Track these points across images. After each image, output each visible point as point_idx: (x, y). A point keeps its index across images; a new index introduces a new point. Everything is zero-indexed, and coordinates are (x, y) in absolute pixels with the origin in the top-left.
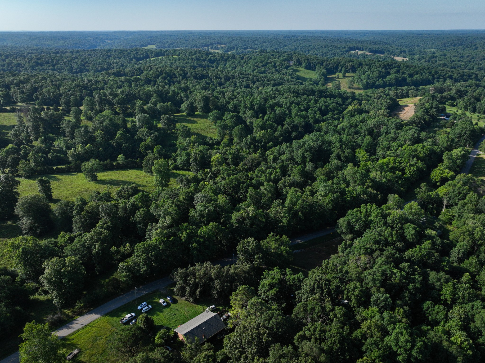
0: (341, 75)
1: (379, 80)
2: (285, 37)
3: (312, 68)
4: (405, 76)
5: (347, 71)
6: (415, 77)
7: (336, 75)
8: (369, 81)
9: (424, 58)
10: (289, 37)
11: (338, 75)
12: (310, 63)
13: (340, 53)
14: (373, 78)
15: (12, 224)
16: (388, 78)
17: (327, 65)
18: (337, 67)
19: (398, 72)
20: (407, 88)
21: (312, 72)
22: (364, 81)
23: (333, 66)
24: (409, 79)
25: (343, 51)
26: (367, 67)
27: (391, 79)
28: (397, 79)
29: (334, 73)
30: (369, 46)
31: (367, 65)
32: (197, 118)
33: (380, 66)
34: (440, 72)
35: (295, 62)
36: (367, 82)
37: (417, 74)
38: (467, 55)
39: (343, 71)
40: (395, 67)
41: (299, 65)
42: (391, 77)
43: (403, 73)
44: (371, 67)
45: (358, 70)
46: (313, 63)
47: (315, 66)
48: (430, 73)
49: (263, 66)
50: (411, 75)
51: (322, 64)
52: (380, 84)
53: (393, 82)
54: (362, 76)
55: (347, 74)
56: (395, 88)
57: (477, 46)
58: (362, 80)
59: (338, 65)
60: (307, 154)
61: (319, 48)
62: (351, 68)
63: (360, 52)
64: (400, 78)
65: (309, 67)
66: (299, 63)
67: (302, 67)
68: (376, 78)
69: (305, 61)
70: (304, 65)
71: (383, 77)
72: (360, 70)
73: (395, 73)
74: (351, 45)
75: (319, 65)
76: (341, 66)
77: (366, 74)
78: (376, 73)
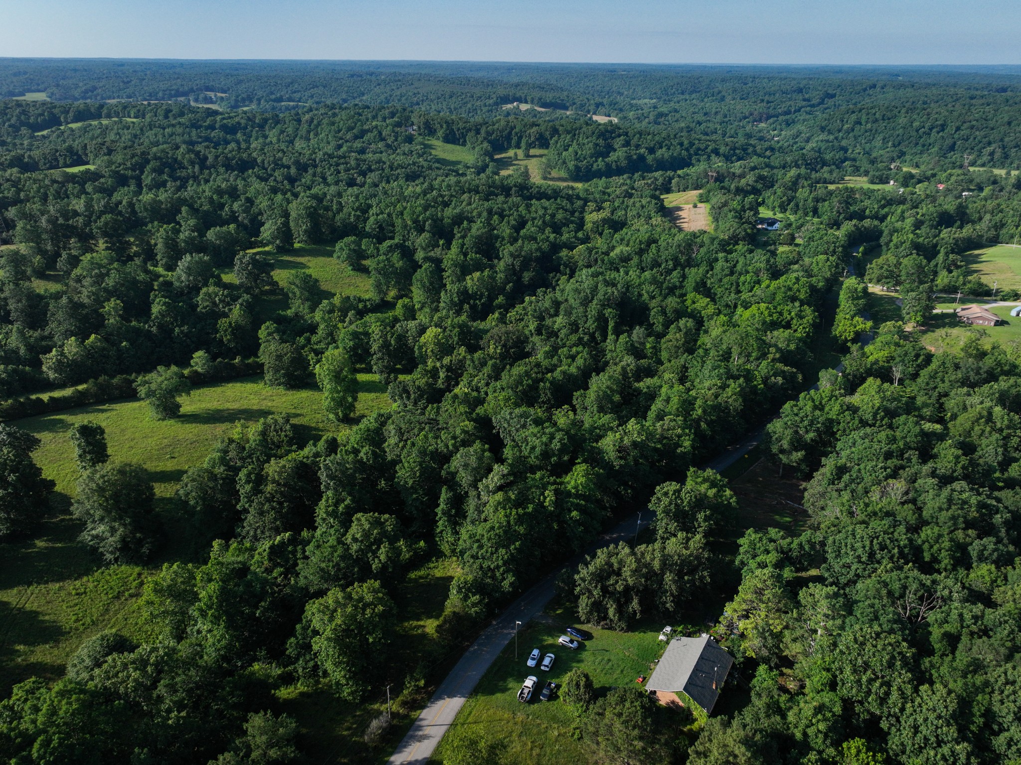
0: (520, 153)
1: (596, 161)
2: (352, 76)
3: (459, 140)
4: (642, 151)
5: (530, 146)
6: (659, 153)
7: (511, 153)
8: (580, 164)
9: (645, 118)
10: (361, 76)
11: (516, 154)
12: (453, 130)
13: (485, 109)
14: (585, 158)
15: (51, 545)
16: (613, 156)
17: (489, 134)
18: (509, 138)
19: (627, 144)
20: (662, 175)
21: (458, 147)
22: (571, 165)
23: (502, 136)
24: (650, 158)
25: (490, 105)
26: (569, 137)
27: (618, 157)
28: (629, 158)
29: (505, 150)
30: (537, 94)
31: (568, 132)
32: (303, 256)
33: (593, 133)
34: (697, 142)
35: (419, 127)
36: (577, 167)
37: (661, 147)
38: (714, 110)
39: (523, 144)
40: (619, 136)
41: (429, 135)
42: (618, 155)
43: (638, 147)
44: (575, 135)
45: (552, 142)
46: (459, 129)
47: (464, 136)
48: (681, 144)
49: (356, 137)
50: (652, 151)
51: (478, 132)
52: (600, 170)
53: (624, 163)
54: (564, 153)
55: (532, 152)
56: (640, 176)
57: (723, 93)
58: (564, 162)
59: (510, 133)
60: (608, 312)
61: (438, 98)
62: (537, 139)
63: (524, 107)
64: (635, 157)
65: (452, 138)
66: (429, 129)
67: (438, 139)
68: (591, 157)
69: (442, 127)
70: (440, 133)
71: (605, 155)
72: (557, 142)
73: (624, 146)
74: (501, 92)
75: (472, 133)
76: (516, 134)
77: (571, 149)
78: (588, 150)
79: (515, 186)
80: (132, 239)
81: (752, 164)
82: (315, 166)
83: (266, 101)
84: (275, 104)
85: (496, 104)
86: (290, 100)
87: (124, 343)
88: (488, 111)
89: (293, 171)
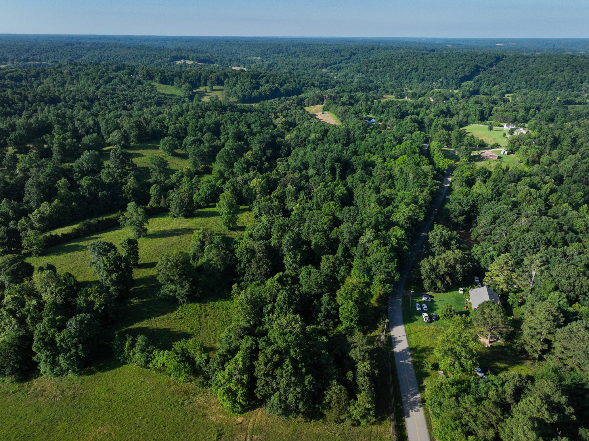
0: (208, 88)
1: (253, 92)
3: (169, 82)
4: (277, 85)
5: (213, 84)
6: (285, 86)
7: (202, 89)
8: (245, 93)
9: (262, 67)
11: (206, 89)
12: (165, 76)
14: (247, 90)
15: (140, 301)
16: (262, 89)
17: (187, 78)
18: (199, 80)
19: (267, 82)
20: (296, 98)
21: (169, 86)
22: (240, 94)
23: (195, 79)
24: (281, 89)
26: (235, 78)
27: (265, 89)
28: (271, 89)
29: (198, 87)
31: (234, 76)
33: (248, 76)
34: (302, 80)
35: (143, 75)
36: (243, 95)
37: (285, 83)
38: (296, 63)
39: (209, 83)
40: (262, 77)
41: (150, 80)
42: (265, 88)
43: (273, 83)
44: (237, 77)
45: (225, 82)
46: (168, 76)
47: (172, 80)
48: (295, 81)
49: (106, 82)
50: (281, 85)
51: (180, 77)
52: (256, 96)
53: (268, 92)
54: (234, 88)
55: (215, 87)
56: (285, 98)
58: (235, 93)
59: (200, 77)
62: (216, 80)
64: (274, 89)
65: (164, 81)
66: (150, 76)
67: (156, 82)
68: (250, 90)
69: (158, 75)
70: (157, 78)
71: (258, 88)
72: (228, 82)
73: (266, 83)
75: (177, 78)
76: (204, 78)
77: (238, 86)
78: (248, 86)
79: (229, 106)
80: (31, 146)
81: (336, 91)
82: (99, 100)
83: (18, 61)
84: (25, 63)
85: (171, 61)
86: (33, 60)
87: (74, 203)
88: (169, 65)
89: (86, 103)
